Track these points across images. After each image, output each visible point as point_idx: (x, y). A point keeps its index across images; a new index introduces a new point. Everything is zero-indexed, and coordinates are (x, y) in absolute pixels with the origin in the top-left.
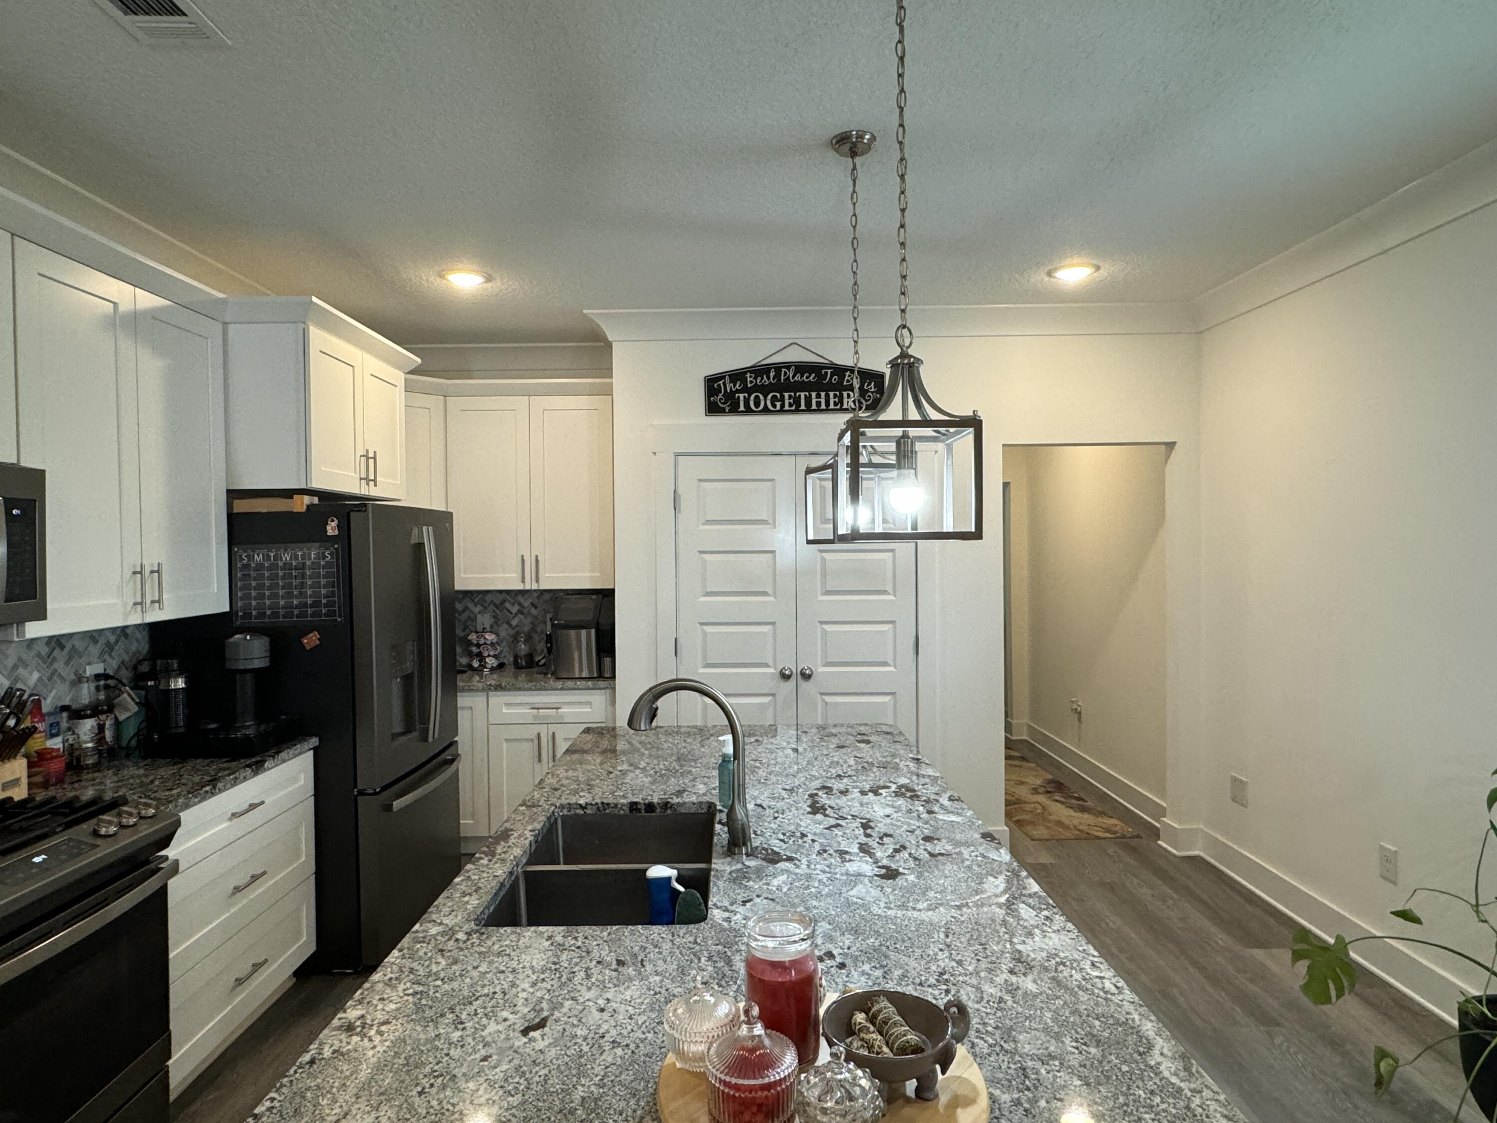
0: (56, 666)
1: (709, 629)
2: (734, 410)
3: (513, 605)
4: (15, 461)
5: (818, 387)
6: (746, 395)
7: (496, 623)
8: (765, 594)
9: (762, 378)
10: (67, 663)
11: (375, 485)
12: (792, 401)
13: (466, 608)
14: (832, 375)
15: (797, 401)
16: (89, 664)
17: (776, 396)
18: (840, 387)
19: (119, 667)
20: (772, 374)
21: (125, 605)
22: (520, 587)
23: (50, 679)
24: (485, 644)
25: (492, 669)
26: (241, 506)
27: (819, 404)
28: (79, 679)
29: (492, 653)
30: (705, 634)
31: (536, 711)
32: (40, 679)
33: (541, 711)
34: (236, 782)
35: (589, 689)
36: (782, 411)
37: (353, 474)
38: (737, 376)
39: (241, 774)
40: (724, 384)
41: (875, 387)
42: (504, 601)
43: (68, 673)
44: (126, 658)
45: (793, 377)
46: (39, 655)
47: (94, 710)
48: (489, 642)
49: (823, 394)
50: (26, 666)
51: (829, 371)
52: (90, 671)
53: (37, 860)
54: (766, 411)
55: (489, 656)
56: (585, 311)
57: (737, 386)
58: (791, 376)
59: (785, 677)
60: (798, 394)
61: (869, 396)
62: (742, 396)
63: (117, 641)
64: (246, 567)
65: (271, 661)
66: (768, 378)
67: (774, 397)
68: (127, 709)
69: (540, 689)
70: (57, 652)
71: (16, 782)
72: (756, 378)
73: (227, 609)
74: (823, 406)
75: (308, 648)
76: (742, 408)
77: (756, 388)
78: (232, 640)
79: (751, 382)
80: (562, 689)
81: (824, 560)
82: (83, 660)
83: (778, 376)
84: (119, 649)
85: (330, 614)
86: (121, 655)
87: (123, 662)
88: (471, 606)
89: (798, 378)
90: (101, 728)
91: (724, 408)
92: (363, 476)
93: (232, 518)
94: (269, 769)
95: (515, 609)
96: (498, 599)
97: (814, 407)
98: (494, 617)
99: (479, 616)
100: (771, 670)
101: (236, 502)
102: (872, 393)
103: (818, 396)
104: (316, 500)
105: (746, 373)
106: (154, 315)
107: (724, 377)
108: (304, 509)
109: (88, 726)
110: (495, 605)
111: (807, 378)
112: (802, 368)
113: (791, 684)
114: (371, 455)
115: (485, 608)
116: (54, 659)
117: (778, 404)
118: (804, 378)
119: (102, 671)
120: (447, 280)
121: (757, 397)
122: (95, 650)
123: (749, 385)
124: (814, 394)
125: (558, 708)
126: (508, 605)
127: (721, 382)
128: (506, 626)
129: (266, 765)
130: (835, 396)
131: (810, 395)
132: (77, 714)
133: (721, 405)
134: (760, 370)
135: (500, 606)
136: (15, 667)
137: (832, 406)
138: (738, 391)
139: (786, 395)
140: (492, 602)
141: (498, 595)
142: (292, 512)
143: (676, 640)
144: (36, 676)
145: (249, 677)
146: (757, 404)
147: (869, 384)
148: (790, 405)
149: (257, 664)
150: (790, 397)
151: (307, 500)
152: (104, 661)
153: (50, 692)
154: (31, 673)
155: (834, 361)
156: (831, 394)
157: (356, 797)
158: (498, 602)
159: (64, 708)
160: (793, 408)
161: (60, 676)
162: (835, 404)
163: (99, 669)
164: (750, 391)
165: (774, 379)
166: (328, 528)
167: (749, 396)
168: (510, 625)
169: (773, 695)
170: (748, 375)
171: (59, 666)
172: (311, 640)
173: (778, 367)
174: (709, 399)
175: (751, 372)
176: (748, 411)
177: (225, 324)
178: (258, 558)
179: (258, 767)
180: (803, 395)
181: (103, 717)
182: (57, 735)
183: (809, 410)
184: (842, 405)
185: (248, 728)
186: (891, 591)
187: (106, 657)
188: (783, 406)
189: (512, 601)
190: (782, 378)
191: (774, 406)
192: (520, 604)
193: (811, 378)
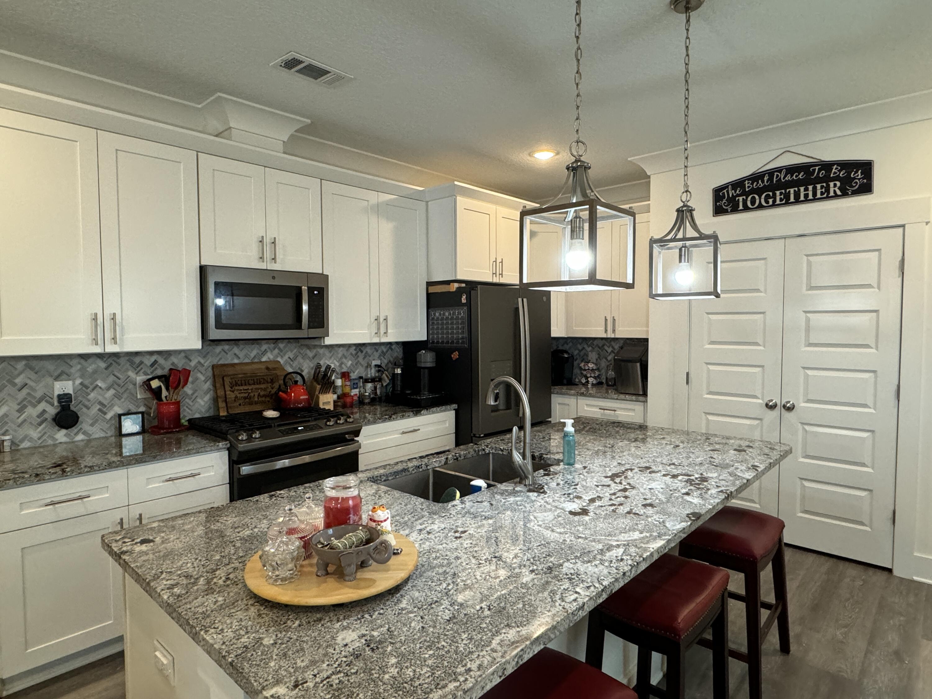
0: (359, 359)
1: (711, 367)
2: (735, 210)
3: (609, 347)
4: (321, 272)
5: (805, 183)
6: (744, 197)
7: (599, 357)
8: (757, 344)
9: (758, 183)
10: (364, 359)
11: (502, 277)
12: (782, 197)
13: (584, 348)
14: (820, 170)
15: (787, 196)
16: (374, 360)
17: (769, 195)
18: (827, 179)
19: (388, 363)
20: (766, 179)
21: (371, 334)
22: (604, 336)
23: (356, 364)
24: (589, 369)
25: (593, 385)
26: (432, 290)
27: (806, 196)
28: (369, 366)
29: (593, 375)
30: (709, 370)
31: (603, 411)
32: (351, 364)
33: (605, 411)
34: (403, 417)
35: (633, 401)
36: (774, 205)
37: (488, 271)
38: (738, 184)
39: (407, 414)
40: (728, 192)
41: (862, 174)
42: (603, 345)
43: (364, 363)
44: (392, 359)
45: (784, 178)
46: (351, 354)
47: (373, 380)
48: (591, 369)
49: (810, 187)
50: (346, 358)
51: (817, 168)
52: (374, 363)
53: (300, 428)
54: (761, 207)
55: (591, 377)
56: (629, 159)
57: (738, 192)
58: (782, 177)
59: (771, 407)
60: (788, 190)
61: (856, 183)
62: (741, 199)
63: (387, 351)
64: (433, 319)
65: (436, 364)
66: (763, 182)
67: (768, 196)
68: (386, 382)
69: (604, 398)
70: (359, 353)
71: (328, 403)
72: (752, 184)
73: (425, 339)
74: (811, 197)
75: (454, 359)
76: (741, 207)
77: (753, 191)
78: (420, 353)
79: (749, 187)
80: (617, 399)
81: (808, 320)
82: (371, 358)
83: (771, 179)
84: (388, 356)
85: (462, 343)
86: (389, 357)
87: (390, 361)
88: (586, 346)
89: (788, 178)
90: (375, 388)
91: (727, 209)
92: (494, 272)
93: (429, 295)
94: (424, 415)
95: (610, 350)
96: (601, 343)
97: (802, 198)
98: (599, 354)
99: (590, 353)
100: (760, 401)
101: (430, 288)
102: (859, 179)
103: (806, 189)
104: (463, 285)
105: (745, 181)
106: (388, 204)
107: (727, 187)
108: (455, 289)
109: (369, 386)
110: (599, 347)
111: (796, 176)
112: (791, 169)
113: (775, 413)
114: (499, 260)
115: (593, 348)
116: (358, 356)
117: (771, 201)
118: (794, 177)
119: (379, 364)
120: (534, 157)
121: (753, 198)
122: (377, 354)
123: (747, 190)
124: (802, 189)
125: (615, 411)
126: (606, 348)
127: (725, 191)
128: (605, 360)
129: (422, 412)
130: (822, 187)
131: (799, 190)
132: (366, 381)
133: (724, 207)
134: (756, 177)
135: (602, 348)
136: (341, 358)
137: (819, 196)
138: (739, 195)
139: (778, 193)
140: (597, 345)
141: (601, 341)
142: (450, 292)
143: (688, 374)
144: (350, 362)
145: (426, 371)
146: (753, 203)
147: (857, 172)
148: (781, 200)
149: (429, 365)
150: (781, 194)
151: (456, 285)
152: (381, 360)
153: (356, 370)
154: (348, 361)
155: (823, 159)
156: (819, 186)
157: (472, 437)
158: (600, 346)
159: (361, 378)
160: (784, 202)
161: (360, 364)
162: (822, 193)
163: (378, 362)
164: (747, 194)
165: (767, 182)
166: (462, 299)
167: (747, 198)
168: (606, 359)
169: (761, 419)
170: (747, 182)
171: (360, 359)
172: (455, 355)
173: (771, 173)
174: (716, 204)
175: (748, 180)
176: (746, 208)
177: (427, 202)
178: (437, 314)
179: (417, 413)
180: (792, 191)
181: (376, 383)
182: (356, 388)
183: (797, 201)
184: (829, 193)
185: (425, 395)
186: (873, 345)
187: (382, 357)
188: (774, 201)
189: (608, 345)
190: (775, 180)
191: (767, 202)
192: (613, 347)
193: (800, 176)
